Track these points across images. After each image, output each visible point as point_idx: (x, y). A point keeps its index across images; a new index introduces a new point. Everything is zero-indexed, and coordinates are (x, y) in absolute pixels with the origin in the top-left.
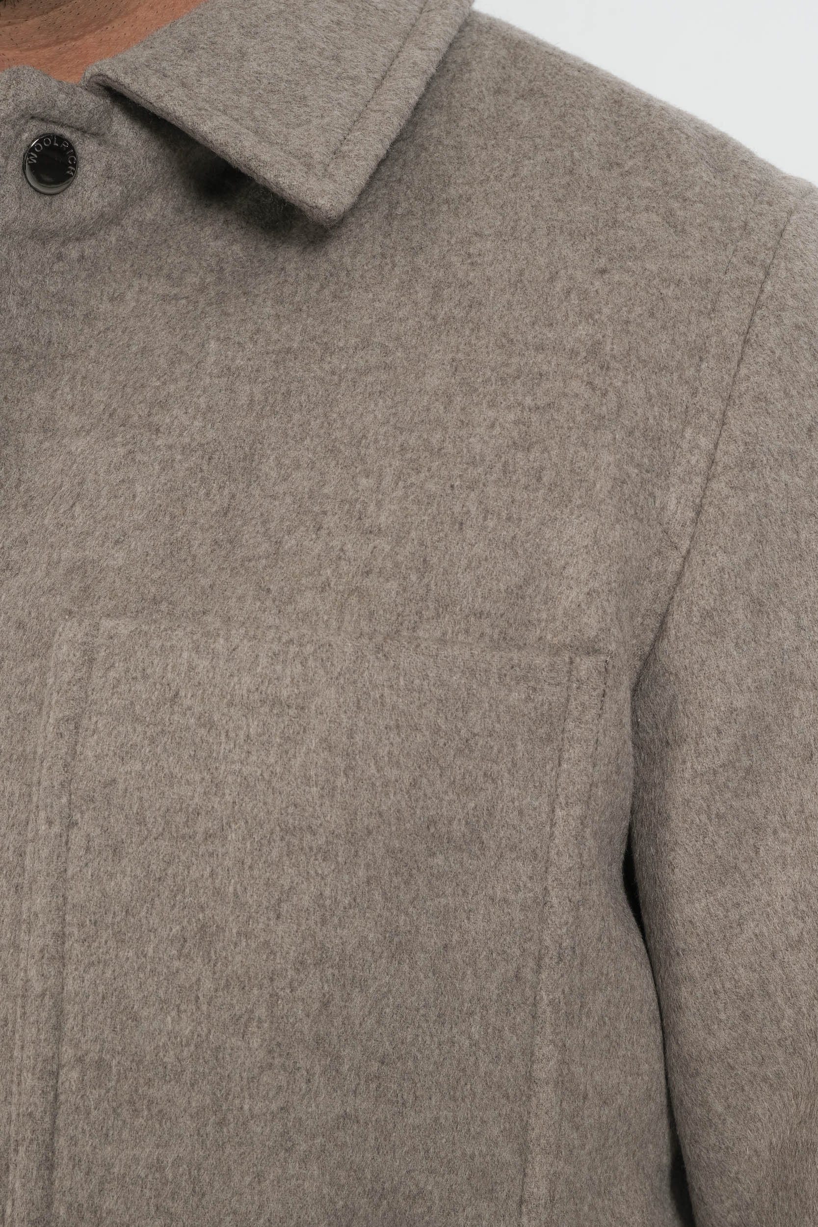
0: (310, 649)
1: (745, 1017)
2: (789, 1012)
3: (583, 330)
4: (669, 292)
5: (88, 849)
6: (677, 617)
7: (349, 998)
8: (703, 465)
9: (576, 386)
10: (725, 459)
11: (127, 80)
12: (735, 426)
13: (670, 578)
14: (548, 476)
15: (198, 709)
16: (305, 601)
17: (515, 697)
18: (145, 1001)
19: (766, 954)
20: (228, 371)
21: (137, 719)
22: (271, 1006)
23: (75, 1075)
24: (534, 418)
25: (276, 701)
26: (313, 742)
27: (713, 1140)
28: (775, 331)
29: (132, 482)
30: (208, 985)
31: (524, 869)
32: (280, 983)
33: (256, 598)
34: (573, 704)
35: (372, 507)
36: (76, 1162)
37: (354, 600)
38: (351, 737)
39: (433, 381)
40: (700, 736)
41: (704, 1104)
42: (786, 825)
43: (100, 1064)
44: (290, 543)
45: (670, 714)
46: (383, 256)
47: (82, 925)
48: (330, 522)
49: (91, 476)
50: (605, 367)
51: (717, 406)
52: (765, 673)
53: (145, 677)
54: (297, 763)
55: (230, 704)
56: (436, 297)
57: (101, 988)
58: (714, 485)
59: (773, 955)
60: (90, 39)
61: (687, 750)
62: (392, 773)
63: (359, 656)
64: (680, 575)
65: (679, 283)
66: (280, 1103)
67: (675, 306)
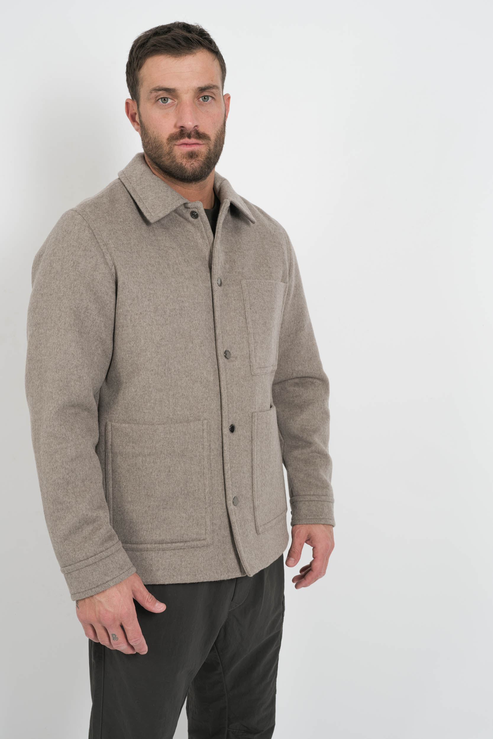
0: (271, 284)
5: (253, 312)
11: (233, 201)
14: (282, 260)
17: (283, 289)
18: (261, 333)
21: (255, 294)
23: (256, 344)
24: (278, 252)
25: (269, 291)
30: (266, 330)
33: (260, 276)
34: (286, 290)
35: (268, 264)
36: (257, 356)
37: (271, 277)
43: (258, 342)
44: (261, 270)
47: (254, 323)
48: (264, 266)
53: (254, 288)
55: (264, 291)
57: (257, 332)
62: (278, 300)
63: (276, 284)
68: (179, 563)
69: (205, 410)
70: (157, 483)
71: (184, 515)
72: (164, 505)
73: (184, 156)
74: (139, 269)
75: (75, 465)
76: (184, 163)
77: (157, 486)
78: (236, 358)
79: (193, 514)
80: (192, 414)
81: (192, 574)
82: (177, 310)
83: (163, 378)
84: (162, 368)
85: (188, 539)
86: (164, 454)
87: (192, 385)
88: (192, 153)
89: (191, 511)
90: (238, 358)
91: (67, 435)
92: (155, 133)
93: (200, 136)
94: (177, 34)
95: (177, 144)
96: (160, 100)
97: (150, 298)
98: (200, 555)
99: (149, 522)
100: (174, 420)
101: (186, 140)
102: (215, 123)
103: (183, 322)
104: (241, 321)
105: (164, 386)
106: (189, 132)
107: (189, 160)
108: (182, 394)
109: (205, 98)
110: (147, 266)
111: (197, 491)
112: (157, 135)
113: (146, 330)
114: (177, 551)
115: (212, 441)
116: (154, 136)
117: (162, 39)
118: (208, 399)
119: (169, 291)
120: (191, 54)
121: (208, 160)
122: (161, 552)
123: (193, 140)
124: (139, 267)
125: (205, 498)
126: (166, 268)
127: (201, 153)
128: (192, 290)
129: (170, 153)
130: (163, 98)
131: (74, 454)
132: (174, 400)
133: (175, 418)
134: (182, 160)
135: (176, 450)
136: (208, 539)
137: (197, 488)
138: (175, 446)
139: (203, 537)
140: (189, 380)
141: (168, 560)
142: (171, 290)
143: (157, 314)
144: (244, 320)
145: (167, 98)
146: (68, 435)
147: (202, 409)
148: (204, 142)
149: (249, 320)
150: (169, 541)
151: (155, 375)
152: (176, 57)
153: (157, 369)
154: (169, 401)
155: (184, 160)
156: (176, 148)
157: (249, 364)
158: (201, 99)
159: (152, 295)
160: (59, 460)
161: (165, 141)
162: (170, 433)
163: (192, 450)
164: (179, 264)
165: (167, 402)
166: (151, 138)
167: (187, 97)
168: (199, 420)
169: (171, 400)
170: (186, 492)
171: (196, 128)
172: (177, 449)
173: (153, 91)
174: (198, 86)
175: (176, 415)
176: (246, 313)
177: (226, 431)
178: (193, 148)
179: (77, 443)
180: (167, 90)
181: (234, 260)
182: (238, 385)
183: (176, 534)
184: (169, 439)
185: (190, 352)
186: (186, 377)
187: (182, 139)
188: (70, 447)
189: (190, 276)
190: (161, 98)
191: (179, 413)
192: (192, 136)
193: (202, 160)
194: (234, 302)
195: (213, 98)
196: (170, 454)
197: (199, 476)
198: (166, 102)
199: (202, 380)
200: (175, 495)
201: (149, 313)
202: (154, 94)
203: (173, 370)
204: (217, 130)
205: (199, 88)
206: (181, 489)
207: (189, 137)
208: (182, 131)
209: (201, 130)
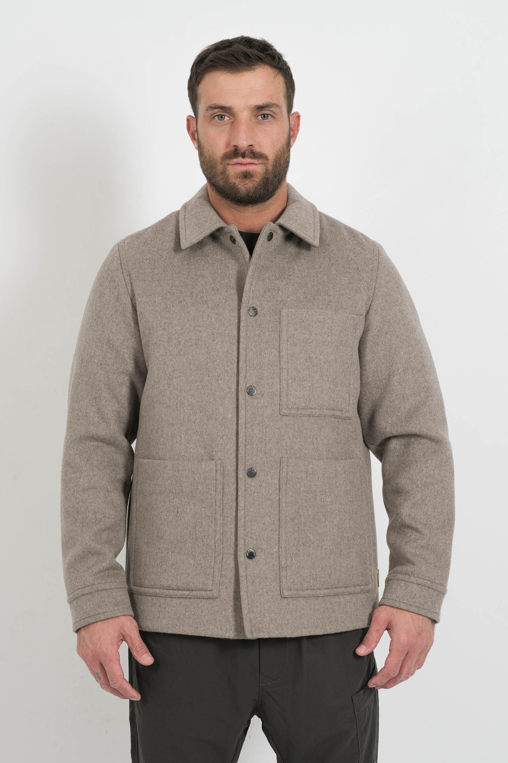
0: (324, 314)
1: (374, 376)
2: (381, 375)
3: (355, 266)
4: (367, 260)
5: (291, 345)
6: (371, 311)
7: (330, 368)
8: (374, 288)
9: (356, 274)
10: (377, 287)
11: (284, 224)
12: (378, 282)
13: (369, 305)
14: (354, 288)
15: (307, 323)
16: (321, 306)
17: (352, 322)
18: (301, 369)
19: (378, 365)
20: (300, 271)
21: (297, 324)
22: (320, 370)
23: (291, 381)
24: (351, 279)
25: (320, 322)
26: (326, 328)
27: (365, 398)
28: (382, 267)
29: (288, 288)
30: (311, 366)
31: (350, 349)
32: (322, 366)
33: (313, 306)
34: (359, 323)
35: (329, 292)
36: (291, 395)
37: (329, 306)
38: (331, 327)
39: (334, 273)
40: (372, 330)
41: (365, 392)
42: (383, 344)
43: (294, 379)
44: (316, 298)
45: (368, 326)
46: (319, 253)
47: (290, 357)
48: (322, 294)
49: (280, 287)
50: (360, 272)
51: (375, 279)
52: (382, 320)
53: (298, 318)
54: (324, 331)
55: (312, 322)
56: (330, 260)
57: (294, 367)
58: (376, 291)
59: (379, 365)
60: (263, 213)
61: (370, 332)
62: (336, 333)
63: (332, 315)
64: (371, 305)
65: (367, 259)
66: (321, 385)
67: (368, 262)
68: (184, 613)
69: (220, 450)
70: (166, 523)
71: (192, 562)
72: (173, 549)
73: (237, 176)
74: (157, 297)
75: (87, 496)
76: (237, 183)
77: (166, 527)
78: (263, 395)
79: (202, 562)
80: (207, 453)
81: (193, 626)
82: (193, 340)
83: (175, 412)
84: (174, 401)
85: (194, 588)
86: (173, 493)
87: (206, 421)
88: (246, 172)
89: (200, 558)
90: (265, 395)
91: (80, 464)
92: (210, 151)
93: (255, 155)
94: (236, 50)
95: (230, 163)
96: (216, 118)
97: (165, 327)
98: (205, 607)
99: (159, 565)
100: (186, 457)
101: (240, 160)
102: (274, 143)
103: (199, 353)
104: (273, 355)
105: (176, 421)
106: (243, 151)
107: (243, 180)
108: (196, 430)
109: (265, 116)
110: (166, 294)
111: (206, 537)
112: (212, 154)
113: (159, 361)
114: (183, 600)
115: (226, 484)
116: (209, 155)
117: (221, 54)
118: (224, 438)
119: (186, 320)
120: (250, 70)
121: (265, 180)
122: (169, 600)
123: (247, 160)
124: (156, 295)
125: (215, 546)
126: (187, 297)
127: (256, 173)
128: (213, 319)
129: (224, 172)
130: (220, 115)
131: (86, 485)
132: (187, 436)
133: (187, 456)
134: (235, 180)
135: (184, 490)
136: (214, 591)
137: (206, 534)
138: (183, 485)
139: (210, 587)
140: (203, 416)
141: (174, 608)
142: (188, 318)
143: (170, 344)
144: (277, 354)
145: (224, 116)
146: (82, 465)
147: (216, 448)
148: (260, 162)
149: (283, 354)
150: (175, 587)
151: (166, 408)
152: (233, 73)
153: (168, 402)
154: (181, 437)
155: (238, 180)
156: (230, 168)
157: (279, 403)
158: (260, 117)
159: (167, 325)
160: (71, 489)
161: (219, 160)
162: (179, 471)
163: (203, 491)
164: (206, 293)
165: (179, 438)
166: (206, 157)
167: (244, 115)
168: (213, 460)
169: (183, 436)
170: (194, 537)
171: (251, 147)
172: (185, 488)
173: (209, 109)
174: (255, 105)
175: (188, 452)
176: (281, 345)
177: (242, 474)
178: (248, 168)
179: (91, 474)
180: (223, 108)
181: (279, 288)
182: (261, 425)
183: (183, 581)
184: (176, 477)
185: (206, 386)
186: (201, 412)
187: (236, 158)
188: (83, 477)
189: (215, 305)
190: (218, 115)
191: (191, 450)
192: (246, 155)
193: (258, 180)
194: (267, 333)
195: (272, 116)
196: (179, 494)
197: (210, 521)
198: (222, 119)
199: (218, 417)
200: (183, 539)
201: (163, 343)
202: (210, 112)
203: (186, 404)
204: (277, 150)
205: (256, 106)
206: (190, 533)
207: (243, 156)
208: (236, 150)
209: (257, 149)
